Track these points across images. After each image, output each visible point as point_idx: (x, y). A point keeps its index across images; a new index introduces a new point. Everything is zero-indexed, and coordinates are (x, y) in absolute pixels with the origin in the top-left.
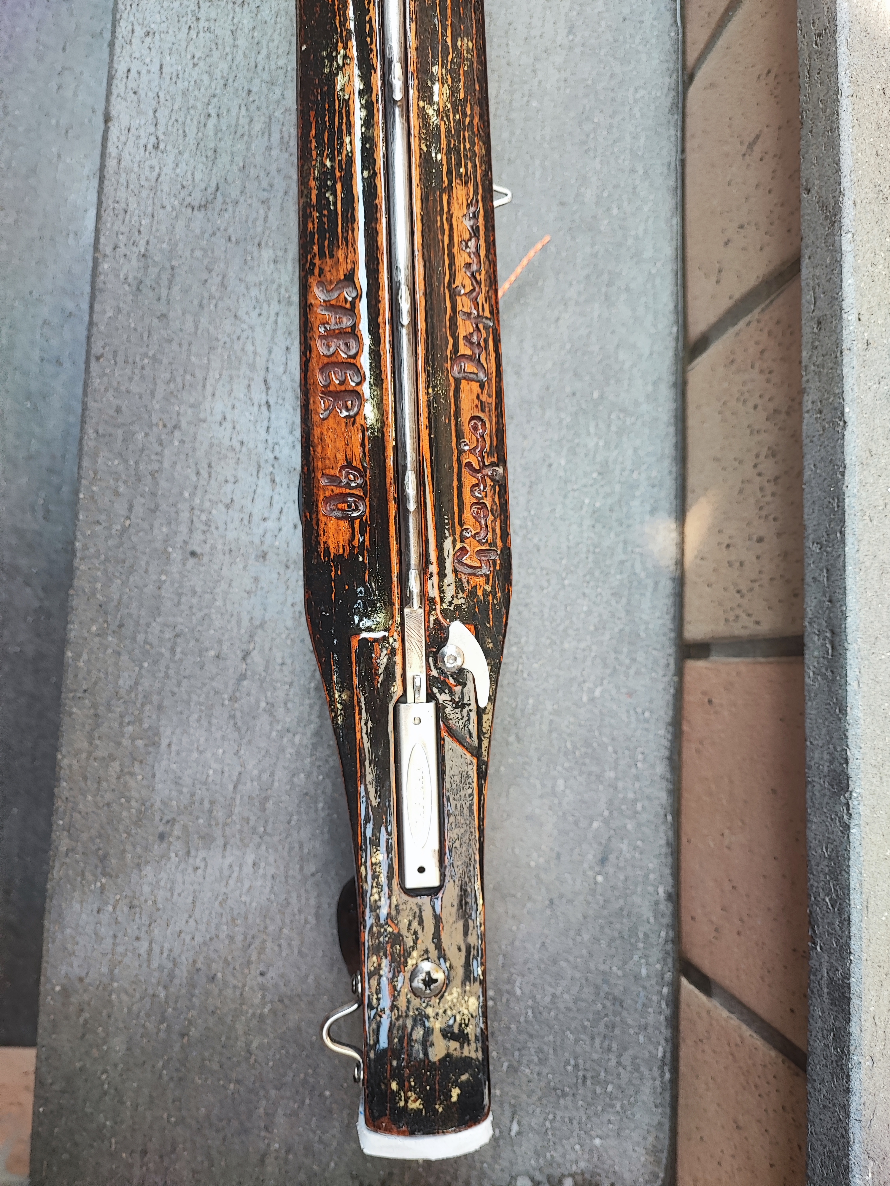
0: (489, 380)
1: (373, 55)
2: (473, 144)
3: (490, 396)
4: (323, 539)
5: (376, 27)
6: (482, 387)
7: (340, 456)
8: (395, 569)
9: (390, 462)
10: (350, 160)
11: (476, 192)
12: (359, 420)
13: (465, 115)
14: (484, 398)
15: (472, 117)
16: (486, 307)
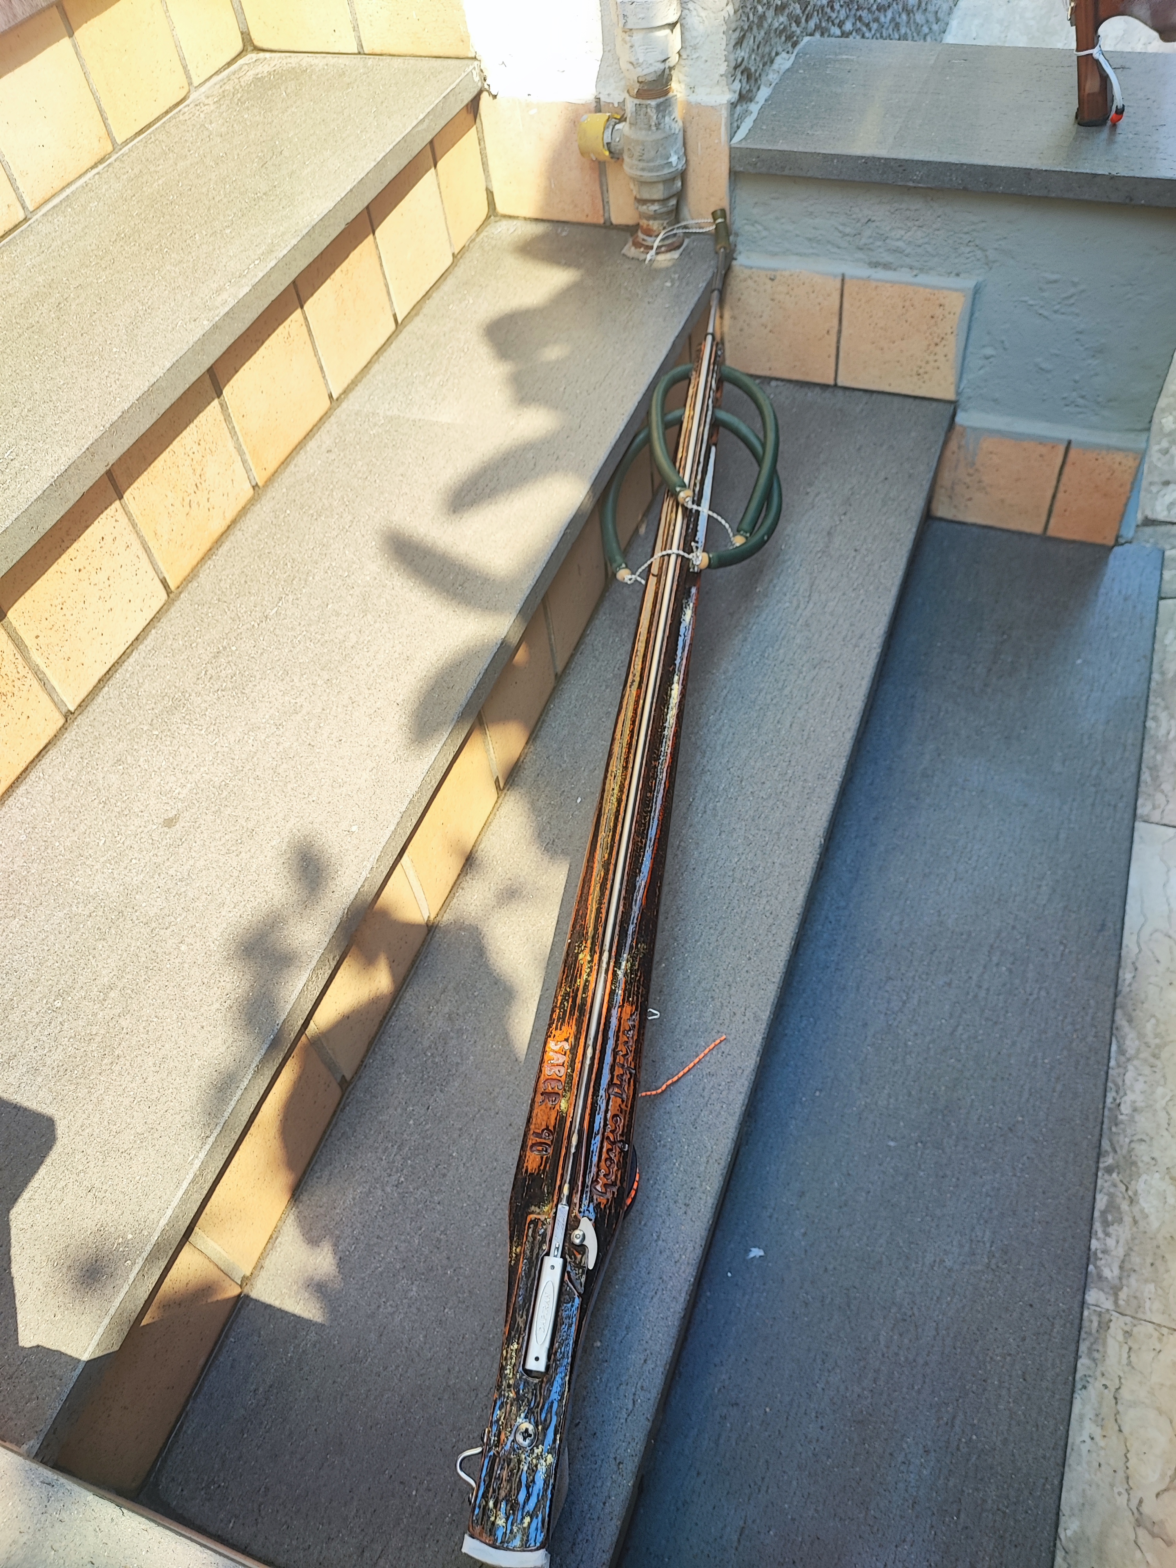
0: (628, 1099)
1: (597, 947)
2: (638, 988)
3: (626, 1106)
4: (525, 1165)
5: (601, 936)
6: (623, 1101)
7: (544, 1123)
8: (558, 1183)
9: (567, 1130)
10: (578, 989)
11: (636, 1009)
12: (557, 1107)
13: (636, 975)
14: (623, 1107)
15: (640, 977)
16: (633, 1064)
